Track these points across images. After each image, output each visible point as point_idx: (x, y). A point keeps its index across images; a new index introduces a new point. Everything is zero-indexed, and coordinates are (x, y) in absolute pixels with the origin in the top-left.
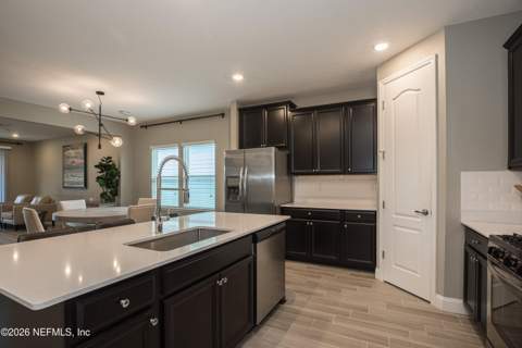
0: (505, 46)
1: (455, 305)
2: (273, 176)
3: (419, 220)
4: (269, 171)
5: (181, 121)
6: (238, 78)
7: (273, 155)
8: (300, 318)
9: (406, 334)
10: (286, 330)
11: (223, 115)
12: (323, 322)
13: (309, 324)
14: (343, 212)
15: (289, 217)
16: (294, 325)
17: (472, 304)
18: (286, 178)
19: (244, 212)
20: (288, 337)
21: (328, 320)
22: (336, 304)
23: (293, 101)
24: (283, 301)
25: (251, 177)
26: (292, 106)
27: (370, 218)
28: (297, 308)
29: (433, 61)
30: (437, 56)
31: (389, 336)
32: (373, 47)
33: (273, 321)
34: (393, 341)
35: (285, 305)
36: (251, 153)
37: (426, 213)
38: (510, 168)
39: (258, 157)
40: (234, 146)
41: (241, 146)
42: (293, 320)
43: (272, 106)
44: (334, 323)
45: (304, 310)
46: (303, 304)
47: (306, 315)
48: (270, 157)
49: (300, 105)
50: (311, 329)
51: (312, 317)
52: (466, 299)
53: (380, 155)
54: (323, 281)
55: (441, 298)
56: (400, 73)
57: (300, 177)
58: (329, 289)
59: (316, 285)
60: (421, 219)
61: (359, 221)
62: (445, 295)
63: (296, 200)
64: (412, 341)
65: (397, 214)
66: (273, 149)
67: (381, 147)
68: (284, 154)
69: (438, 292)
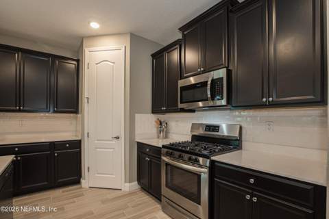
0: (152, 55)
1: (135, 185)
27: (77, 145)
30: (125, 47)
37: (117, 138)
38: (153, 113)
55: (128, 184)
60: (115, 142)
61: (67, 148)
62: (130, 182)
65: (98, 140)
69: (126, 182)
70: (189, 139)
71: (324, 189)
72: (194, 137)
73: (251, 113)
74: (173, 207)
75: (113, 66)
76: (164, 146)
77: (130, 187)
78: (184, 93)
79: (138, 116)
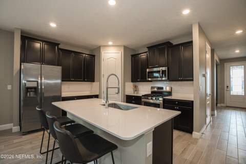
0: (132, 55)
3: (115, 95)
30: (121, 52)
38: (132, 82)
66: (61, 67)
70: (150, 93)
71: (192, 102)
72: (152, 92)
73: (175, 82)
76: (143, 96)
78: (149, 74)
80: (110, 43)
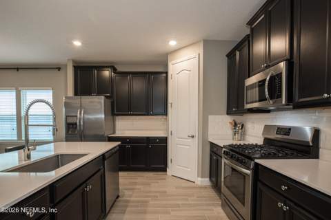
0: (227, 56)
1: (206, 181)
2: (103, 116)
3: (189, 140)
4: (100, 113)
5: (18, 69)
6: (77, 43)
7: (103, 101)
8: (131, 204)
9: (187, 200)
10: (124, 213)
11: (59, 69)
12: (145, 203)
13: (137, 206)
14: (148, 138)
15: (119, 143)
16: (128, 209)
17: (214, 179)
18: (111, 117)
19: (82, 141)
20: (126, 216)
21: (146, 202)
22: (149, 192)
23: (116, 66)
24: (118, 197)
25: (86, 116)
26: (114, 70)
27: (164, 141)
28: (128, 199)
29: (197, 56)
30: (199, 54)
31: (180, 202)
32: (168, 42)
33: (115, 210)
34: (182, 204)
35: (120, 199)
36: (86, 100)
37: (193, 137)
38: (228, 114)
39: (91, 102)
40: (71, 93)
41: (76, 94)
42: (127, 206)
43: (100, 67)
44: (151, 203)
45: (132, 199)
46: (131, 196)
47: (133, 202)
48: (100, 103)
49: (120, 69)
50: (139, 208)
51: (138, 202)
52: (210, 177)
53: (169, 105)
54: (139, 180)
55: (200, 179)
56: (182, 60)
57: (120, 117)
58: (143, 184)
59: (136, 184)
60: (191, 140)
61: (158, 143)
62: (202, 177)
63: (117, 132)
64: (190, 202)
65: (178, 138)
66: (103, 97)
67: (170, 100)
68: (109, 101)
69: (198, 176)
74: (231, 209)
75: (189, 74)
77: (201, 182)
79: (211, 118)
80: (173, 43)
